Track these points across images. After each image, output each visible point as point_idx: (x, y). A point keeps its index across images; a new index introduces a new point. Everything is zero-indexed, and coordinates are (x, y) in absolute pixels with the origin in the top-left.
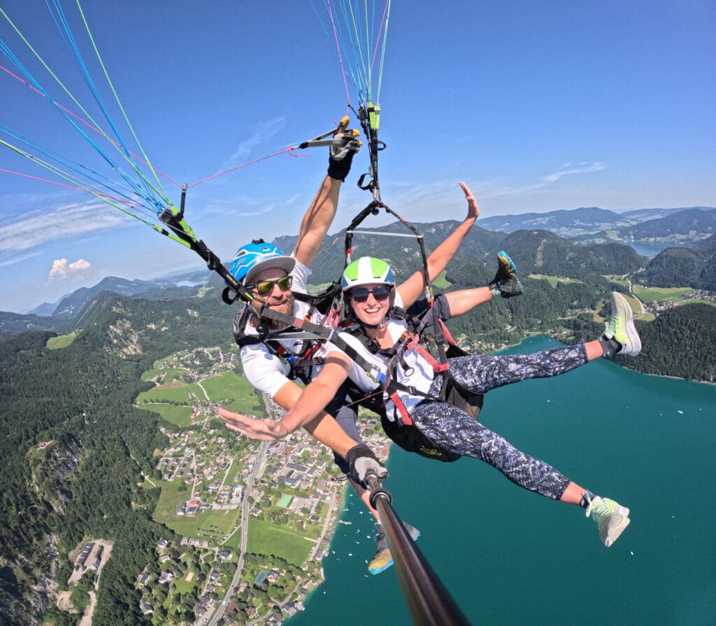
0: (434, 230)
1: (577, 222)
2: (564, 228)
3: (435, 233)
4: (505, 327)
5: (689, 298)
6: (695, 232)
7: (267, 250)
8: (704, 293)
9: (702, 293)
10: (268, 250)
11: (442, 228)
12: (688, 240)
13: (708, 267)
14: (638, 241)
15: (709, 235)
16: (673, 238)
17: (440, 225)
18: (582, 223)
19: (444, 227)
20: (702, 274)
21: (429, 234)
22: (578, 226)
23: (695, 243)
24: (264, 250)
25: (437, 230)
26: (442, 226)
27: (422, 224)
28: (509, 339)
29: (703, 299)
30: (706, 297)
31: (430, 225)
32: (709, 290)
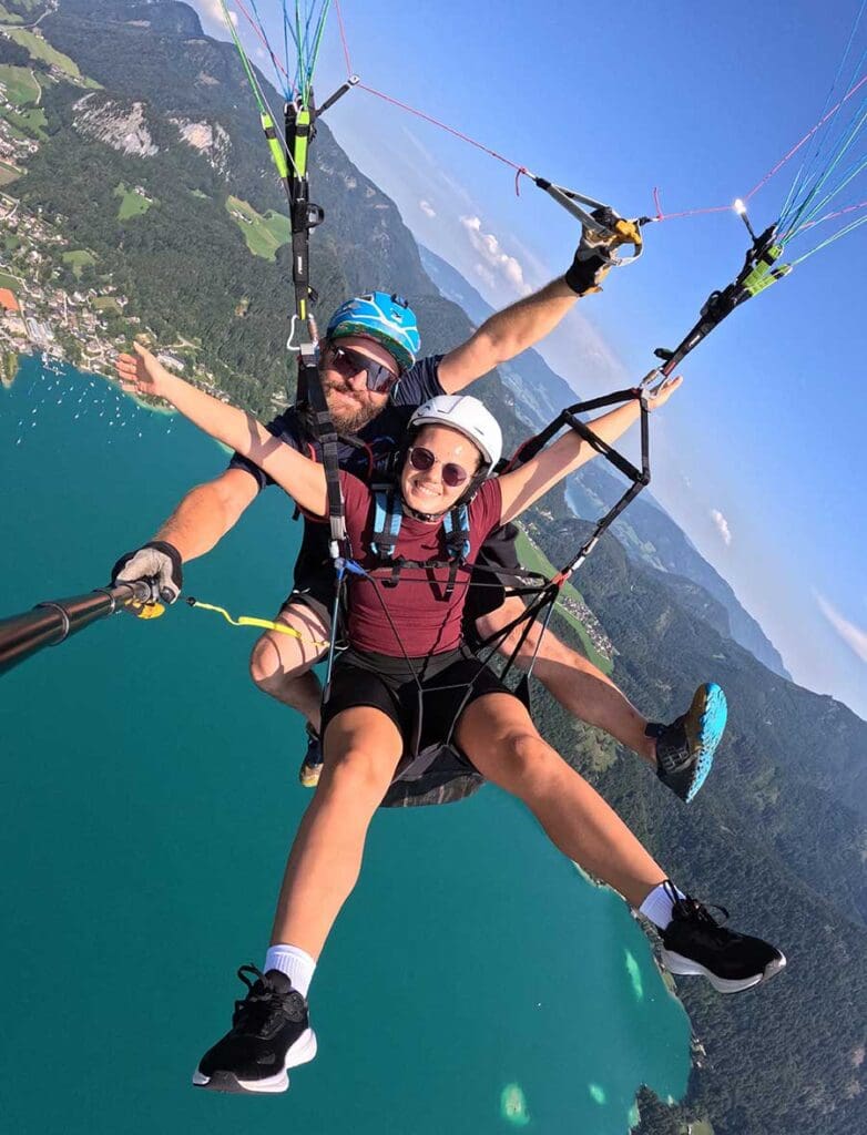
0: (352, 185)
1: (541, 389)
2: (520, 379)
3: (350, 191)
4: (276, 391)
5: (568, 606)
6: (654, 550)
7: (397, 319)
8: (592, 620)
9: (590, 617)
10: (399, 320)
11: (368, 196)
12: (636, 548)
13: (628, 598)
14: (583, 486)
15: (662, 569)
16: (623, 526)
17: (370, 189)
18: (545, 397)
19: (372, 198)
20: (610, 598)
21: (340, 181)
22: (537, 396)
23: (640, 559)
24: (393, 317)
25: (356, 189)
26: (370, 193)
27: (346, 158)
28: (260, 412)
29: (584, 625)
30: (590, 626)
31: (354, 172)
32: (600, 622)
